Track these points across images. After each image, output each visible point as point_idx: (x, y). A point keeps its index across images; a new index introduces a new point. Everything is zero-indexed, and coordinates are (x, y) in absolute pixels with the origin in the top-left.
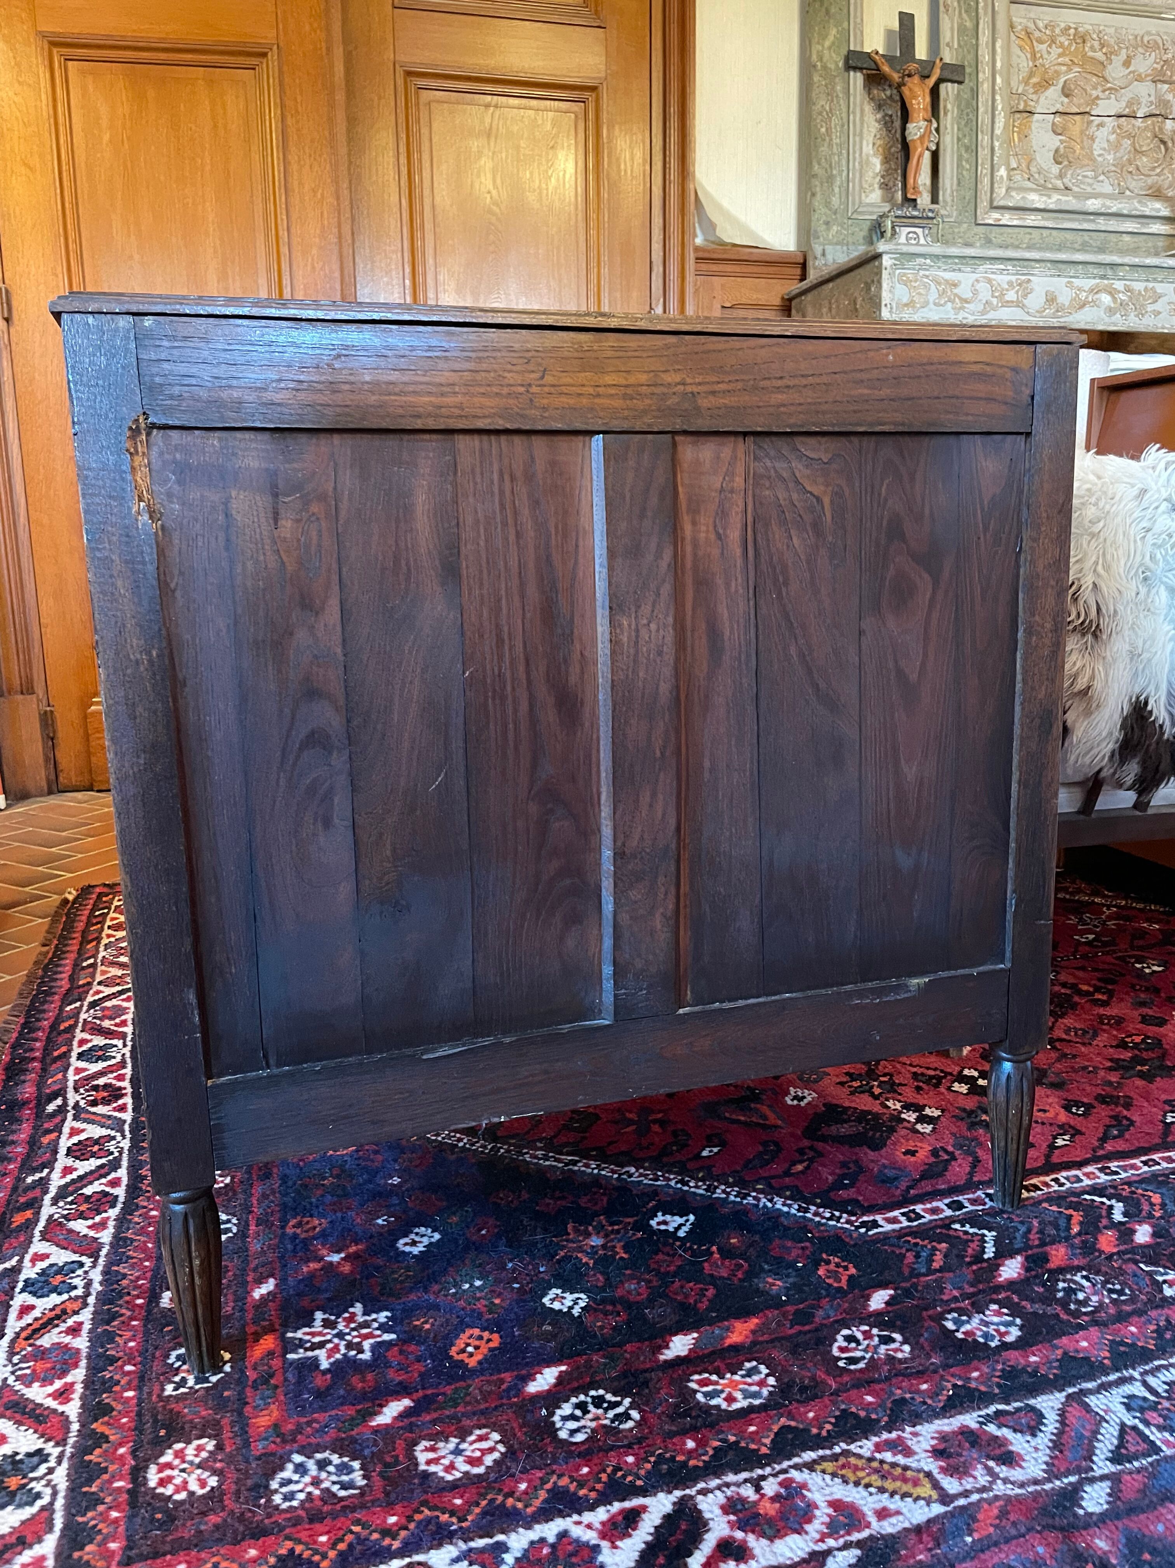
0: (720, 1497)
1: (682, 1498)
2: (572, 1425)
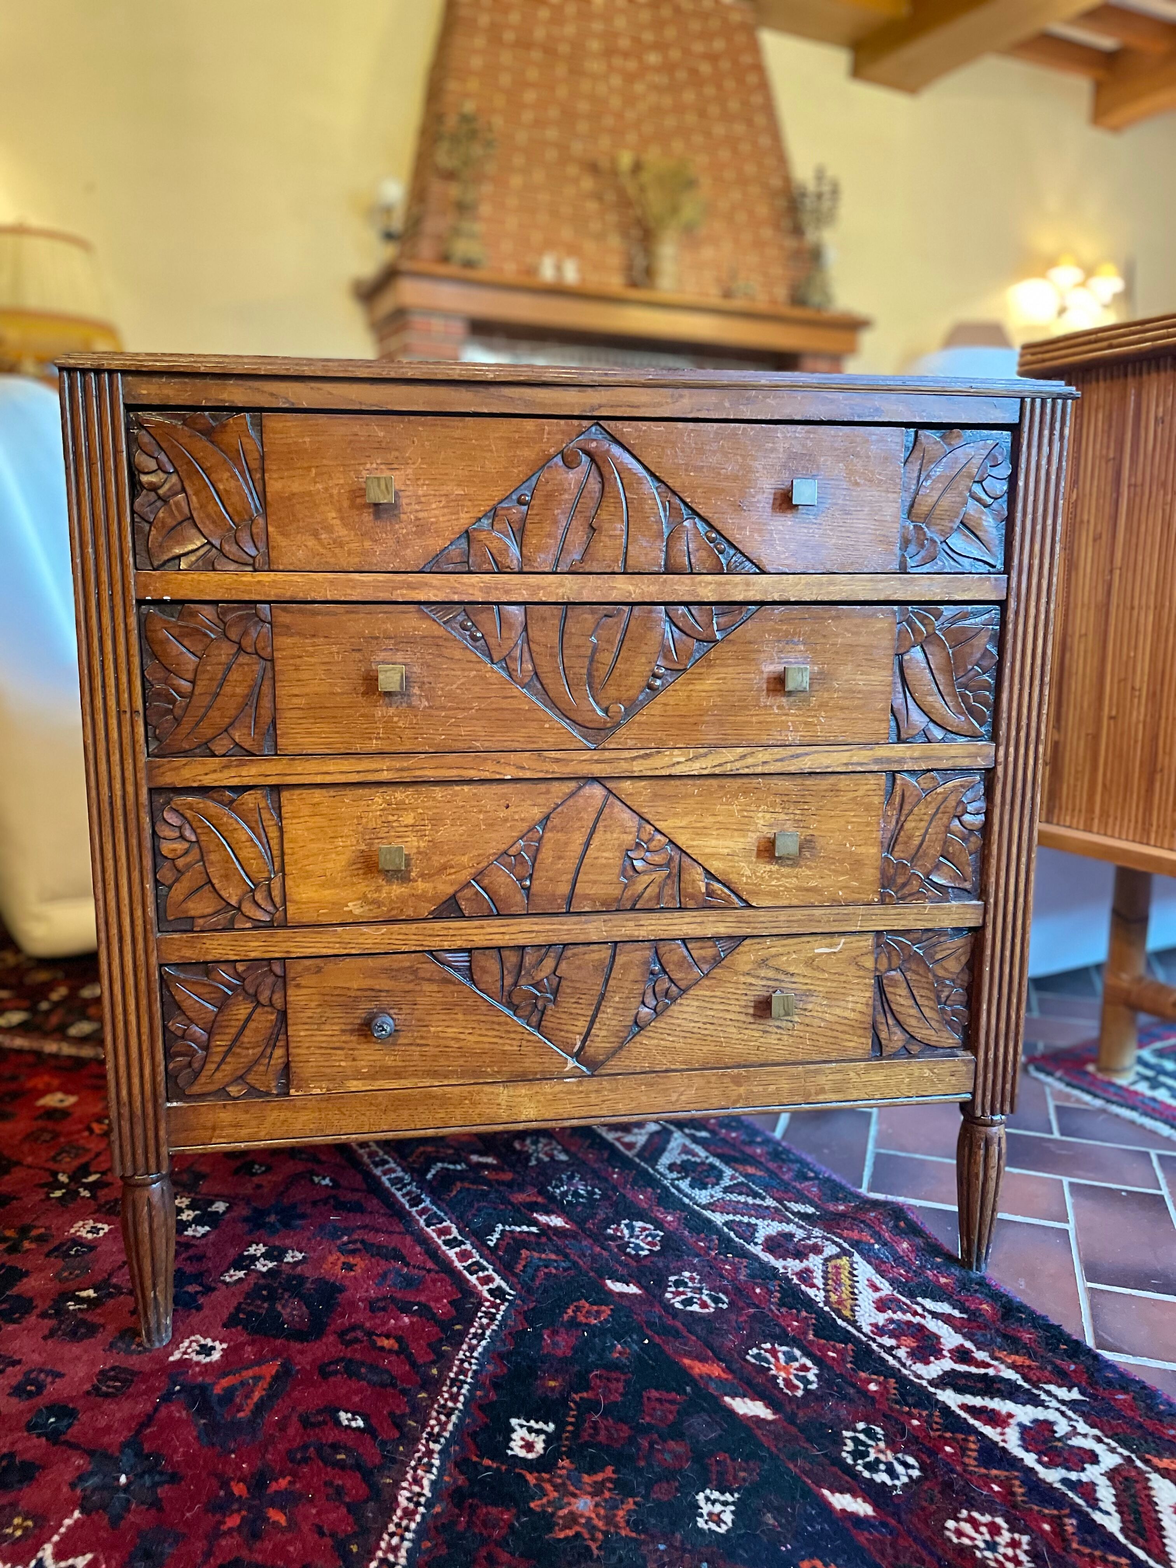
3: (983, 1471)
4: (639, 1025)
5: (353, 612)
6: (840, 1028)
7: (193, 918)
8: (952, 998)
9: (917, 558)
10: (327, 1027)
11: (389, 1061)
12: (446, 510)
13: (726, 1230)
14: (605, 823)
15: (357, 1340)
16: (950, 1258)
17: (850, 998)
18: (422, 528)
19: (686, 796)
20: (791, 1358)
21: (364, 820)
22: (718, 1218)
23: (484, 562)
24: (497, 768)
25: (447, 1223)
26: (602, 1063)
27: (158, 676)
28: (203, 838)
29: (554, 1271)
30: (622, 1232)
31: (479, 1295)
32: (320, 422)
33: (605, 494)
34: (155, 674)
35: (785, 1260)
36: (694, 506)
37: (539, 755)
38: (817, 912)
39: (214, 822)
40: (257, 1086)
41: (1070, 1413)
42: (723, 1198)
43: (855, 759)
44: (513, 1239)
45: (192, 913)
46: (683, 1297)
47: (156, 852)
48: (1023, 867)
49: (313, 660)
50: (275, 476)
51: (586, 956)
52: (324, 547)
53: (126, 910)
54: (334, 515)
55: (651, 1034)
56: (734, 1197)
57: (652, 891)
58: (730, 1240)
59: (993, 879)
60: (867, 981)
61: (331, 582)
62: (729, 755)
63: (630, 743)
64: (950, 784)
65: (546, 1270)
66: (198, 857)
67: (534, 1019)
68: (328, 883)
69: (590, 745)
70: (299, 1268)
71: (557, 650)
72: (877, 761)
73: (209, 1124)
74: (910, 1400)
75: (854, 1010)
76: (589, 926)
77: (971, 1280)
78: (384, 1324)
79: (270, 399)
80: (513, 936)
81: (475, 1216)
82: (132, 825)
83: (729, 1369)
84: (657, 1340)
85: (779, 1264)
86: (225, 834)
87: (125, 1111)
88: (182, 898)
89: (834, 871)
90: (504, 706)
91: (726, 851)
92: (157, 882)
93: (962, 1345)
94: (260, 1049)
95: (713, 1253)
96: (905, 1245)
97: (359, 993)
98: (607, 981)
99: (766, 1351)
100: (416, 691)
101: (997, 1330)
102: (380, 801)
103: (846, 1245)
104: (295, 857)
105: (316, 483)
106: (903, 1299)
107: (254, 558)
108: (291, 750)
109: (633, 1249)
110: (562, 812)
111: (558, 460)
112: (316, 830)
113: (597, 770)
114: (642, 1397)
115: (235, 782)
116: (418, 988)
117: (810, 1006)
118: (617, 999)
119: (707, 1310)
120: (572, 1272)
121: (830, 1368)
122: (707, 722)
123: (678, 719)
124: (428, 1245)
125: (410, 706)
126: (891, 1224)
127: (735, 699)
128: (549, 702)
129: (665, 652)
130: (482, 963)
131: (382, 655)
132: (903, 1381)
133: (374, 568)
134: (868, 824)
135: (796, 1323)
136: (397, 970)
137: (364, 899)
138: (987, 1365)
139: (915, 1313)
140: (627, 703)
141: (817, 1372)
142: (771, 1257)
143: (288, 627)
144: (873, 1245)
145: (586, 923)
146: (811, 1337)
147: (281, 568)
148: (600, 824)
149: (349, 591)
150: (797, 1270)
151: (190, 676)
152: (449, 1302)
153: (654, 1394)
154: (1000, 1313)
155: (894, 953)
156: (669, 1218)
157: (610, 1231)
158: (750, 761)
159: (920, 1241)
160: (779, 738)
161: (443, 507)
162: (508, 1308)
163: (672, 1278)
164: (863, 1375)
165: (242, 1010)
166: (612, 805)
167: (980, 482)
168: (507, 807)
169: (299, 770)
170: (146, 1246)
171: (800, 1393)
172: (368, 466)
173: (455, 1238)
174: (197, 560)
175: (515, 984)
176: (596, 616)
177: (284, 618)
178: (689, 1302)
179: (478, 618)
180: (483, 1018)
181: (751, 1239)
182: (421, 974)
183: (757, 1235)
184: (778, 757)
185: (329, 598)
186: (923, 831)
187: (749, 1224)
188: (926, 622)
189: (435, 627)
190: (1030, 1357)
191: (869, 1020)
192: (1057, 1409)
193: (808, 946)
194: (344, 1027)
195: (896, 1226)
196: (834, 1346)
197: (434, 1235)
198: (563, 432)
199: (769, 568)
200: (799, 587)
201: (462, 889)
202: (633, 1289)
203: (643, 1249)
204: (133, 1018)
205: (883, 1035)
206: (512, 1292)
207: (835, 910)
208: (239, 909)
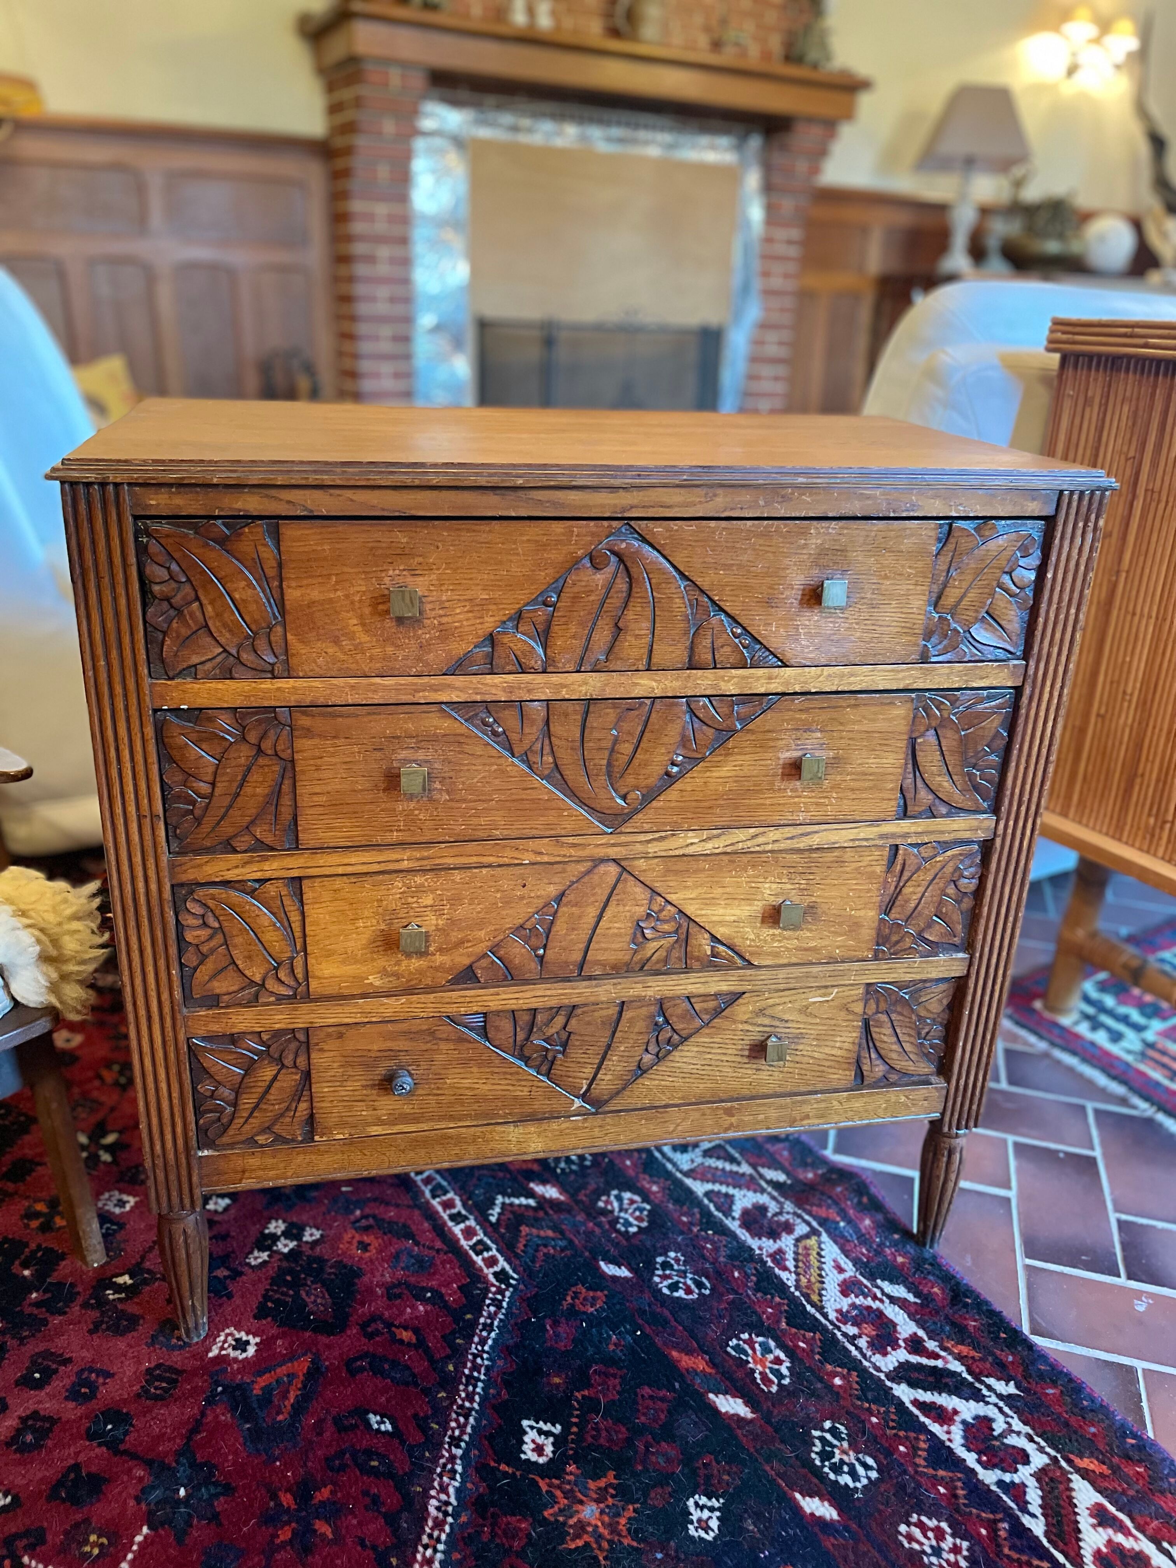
0: (877, 1359)
1: (892, 1380)
2: (861, 1470)
3: (931, 1471)
4: (641, 1070)
5: (374, 713)
6: (827, 1064)
7: (218, 996)
8: (931, 1034)
9: (939, 647)
10: (349, 1083)
11: (407, 1109)
12: (470, 615)
13: (706, 1201)
14: (619, 897)
15: (377, 1333)
16: (907, 1234)
17: (838, 1039)
18: (445, 633)
19: (697, 871)
20: (767, 1350)
21: (385, 903)
22: (699, 1188)
23: (508, 664)
24: (516, 854)
25: (451, 1195)
26: (607, 1101)
27: (176, 779)
28: (225, 924)
29: (552, 1251)
30: (611, 1204)
31: (484, 1279)
32: (340, 529)
33: (634, 594)
34: (174, 778)
35: (760, 1239)
36: (721, 604)
37: (557, 841)
38: (815, 969)
39: (237, 910)
40: (284, 1134)
41: (1006, 1409)
42: (702, 1164)
43: (862, 836)
44: (512, 1212)
45: (218, 991)
46: (670, 1281)
47: (180, 938)
48: (1010, 925)
49: (333, 760)
50: (294, 584)
51: (596, 1014)
52: (345, 654)
53: (153, 994)
54: (355, 622)
55: (653, 1076)
56: (712, 1162)
57: (662, 954)
58: (710, 1214)
59: (980, 937)
60: (855, 1023)
61: (352, 687)
62: (741, 835)
63: (647, 827)
64: (949, 853)
65: (545, 1250)
66: (222, 941)
67: (544, 1068)
68: (349, 958)
69: (606, 829)
70: (318, 1249)
71: (578, 744)
72: (882, 836)
73: (239, 1169)
74: (870, 1395)
75: (841, 1048)
76: (599, 989)
77: (925, 1260)
78: (402, 1312)
79: (287, 506)
80: (527, 1001)
81: (476, 1186)
82: (157, 919)
83: (712, 1363)
84: (648, 1330)
85: (754, 1243)
86: (248, 920)
87: (159, 1162)
88: (207, 978)
89: (833, 932)
90: (524, 797)
91: (733, 918)
92: (181, 965)
93: (915, 1334)
94: (286, 1104)
95: (695, 1229)
96: (867, 1222)
97: (379, 1054)
98: (614, 1033)
99: (745, 1341)
100: (437, 785)
101: (946, 1317)
102: (400, 885)
103: (815, 1224)
104: (317, 938)
105: (336, 590)
106: (865, 1281)
107: (273, 665)
108: (312, 843)
109: (623, 1225)
110: (577, 888)
111: (586, 562)
112: (337, 914)
113: (613, 852)
114: (636, 1394)
115: (258, 875)
116: (435, 1047)
117: (800, 1047)
118: (622, 1049)
119: (690, 1297)
120: (568, 1252)
121: (801, 1361)
122: (721, 806)
123: (694, 804)
124: (435, 1220)
125: (431, 800)
126: (855, 1200)
127: (751, 783)
128: (569, 792)
129: (684, 742)
130: (497, 1024)
131: (403, 754)
132: (863, 1373)
133: (396, 673)
134: (869, 890)
135: (770, 1310)
136: (417, 1032)
137: (384, 972)
138: (936, 1356)
139: (875, 1298)
140: (645, 791)
141: (788, 1364)
142: (747, 1234)
143: (308, 730)
144: (838, 1223)
145: (596, 986)
146: (784, 1325)
147: (301, 674)
148: (613, 898)
149: (370, 695)
150: (771, 1251)
151: (209, 778)
152: (459, 1287)
153: (647, 1391)
154: (949, 1298)
155: (882, 999)
156: (655, 1188)
157: (601, 1204)
158: (761, 840)
159: (880, 1217)
160: (789, 817)
161: (468, 612)
162: (512, 1293)
163: (660, 1259)
164: (829, 1367)
165: (267, 1072)
166: (626, 880)
167: (1010, 573)
168: (524, 886)
169: (321, 862)
170: (183, 1267)
171: (774, 1389)
172: (391, 573)
173: (459, 1213)
174: (214, 669)
175: (527, 1039)
176: (618, 711)
177: (304, 721)
178: (674, 1287)
179: (501, 715)
180: (497, 1070)
181: (728, 1212)
182: (439, 1035)
183: (734, 1208)
184: (790, 835)
185: (350, 702)
186: (919, 895)
187: (727, 1195)
188: (942, 707)
189: (457, 725)
190: (974, 1348)
191: (855, 1055)
192: (996, 1405)
193: (803, 996)
194: (364, 1083)
195: (860, 1203)
196: (804, 1336)
197: (440, 1209)
198: (593, 534)
199: (793, 662)
200: (821, 679)
201: (479, 960)
202: (623, 1272)
203: (631, 1225)
204: (163, 1086)
205: (865, 1068)
206: (516, 1276)
207: (831, 967)
208: (263, 985)
